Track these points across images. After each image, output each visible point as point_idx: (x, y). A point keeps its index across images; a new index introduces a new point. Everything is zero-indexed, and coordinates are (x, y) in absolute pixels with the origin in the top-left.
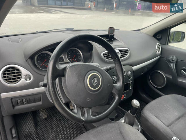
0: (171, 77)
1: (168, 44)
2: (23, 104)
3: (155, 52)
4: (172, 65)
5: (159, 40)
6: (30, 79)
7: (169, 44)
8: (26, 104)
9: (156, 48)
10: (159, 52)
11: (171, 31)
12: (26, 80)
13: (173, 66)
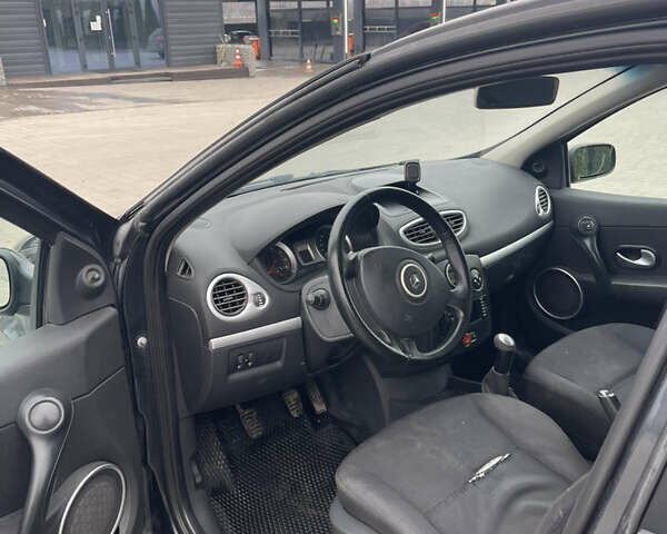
0: (591, 278)
1: (568, 186)
2: (246, 367)
3: (536, 213)
4: (588, 242)
5: (539, 177)
6: (264, 301)
7: (573, 186)
8: (252, 366)
9: (537, 201)
10: (545, 210)
11: (569, 148)
12: (257, 304)
13: (592, 245)
